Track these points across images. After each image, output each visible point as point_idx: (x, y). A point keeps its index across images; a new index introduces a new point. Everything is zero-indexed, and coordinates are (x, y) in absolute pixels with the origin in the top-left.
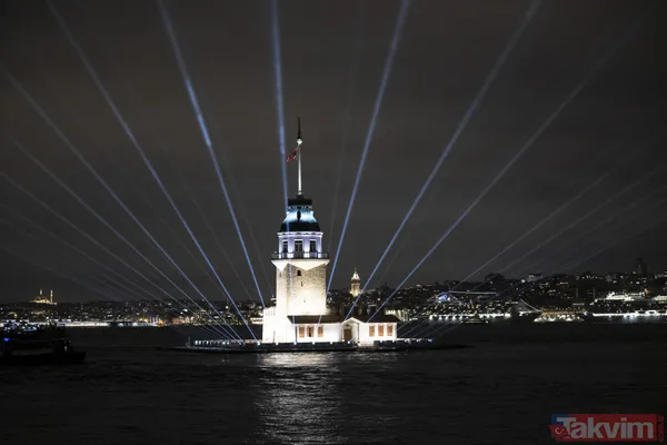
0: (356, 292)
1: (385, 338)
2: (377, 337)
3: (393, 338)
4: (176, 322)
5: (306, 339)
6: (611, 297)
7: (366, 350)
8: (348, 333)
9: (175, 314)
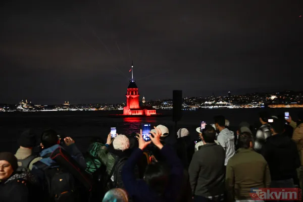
0: (144, 102)
1: (153, 114)
2: (151, 114)
3: (155, 114)
4: (100, 109)
5: (134, 114)
6: (206, 103)
7: (149, 116)
8: (144, 113)
9: (99, 107)
